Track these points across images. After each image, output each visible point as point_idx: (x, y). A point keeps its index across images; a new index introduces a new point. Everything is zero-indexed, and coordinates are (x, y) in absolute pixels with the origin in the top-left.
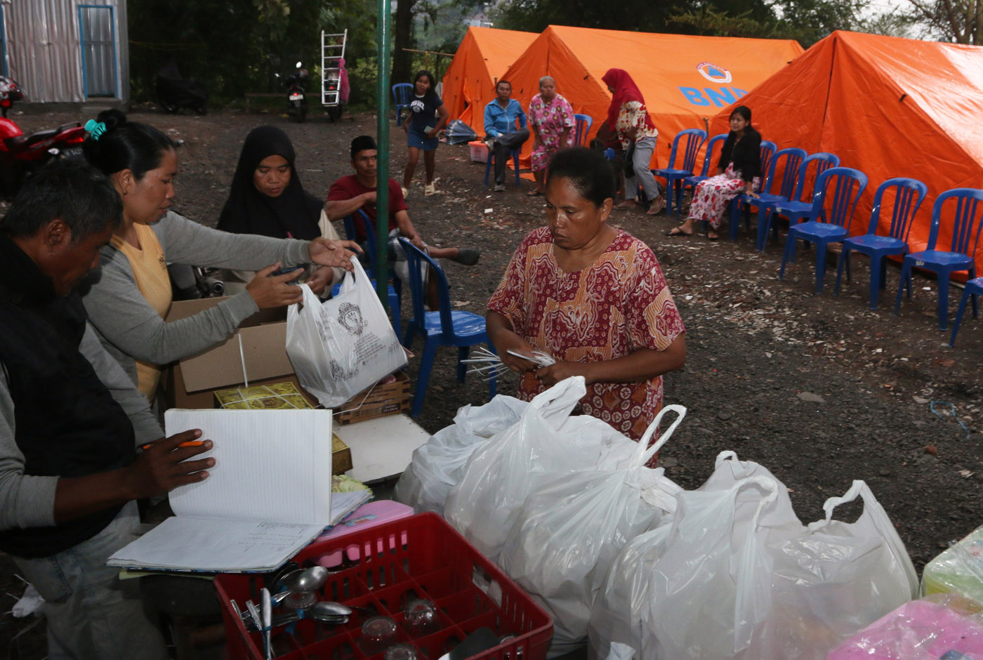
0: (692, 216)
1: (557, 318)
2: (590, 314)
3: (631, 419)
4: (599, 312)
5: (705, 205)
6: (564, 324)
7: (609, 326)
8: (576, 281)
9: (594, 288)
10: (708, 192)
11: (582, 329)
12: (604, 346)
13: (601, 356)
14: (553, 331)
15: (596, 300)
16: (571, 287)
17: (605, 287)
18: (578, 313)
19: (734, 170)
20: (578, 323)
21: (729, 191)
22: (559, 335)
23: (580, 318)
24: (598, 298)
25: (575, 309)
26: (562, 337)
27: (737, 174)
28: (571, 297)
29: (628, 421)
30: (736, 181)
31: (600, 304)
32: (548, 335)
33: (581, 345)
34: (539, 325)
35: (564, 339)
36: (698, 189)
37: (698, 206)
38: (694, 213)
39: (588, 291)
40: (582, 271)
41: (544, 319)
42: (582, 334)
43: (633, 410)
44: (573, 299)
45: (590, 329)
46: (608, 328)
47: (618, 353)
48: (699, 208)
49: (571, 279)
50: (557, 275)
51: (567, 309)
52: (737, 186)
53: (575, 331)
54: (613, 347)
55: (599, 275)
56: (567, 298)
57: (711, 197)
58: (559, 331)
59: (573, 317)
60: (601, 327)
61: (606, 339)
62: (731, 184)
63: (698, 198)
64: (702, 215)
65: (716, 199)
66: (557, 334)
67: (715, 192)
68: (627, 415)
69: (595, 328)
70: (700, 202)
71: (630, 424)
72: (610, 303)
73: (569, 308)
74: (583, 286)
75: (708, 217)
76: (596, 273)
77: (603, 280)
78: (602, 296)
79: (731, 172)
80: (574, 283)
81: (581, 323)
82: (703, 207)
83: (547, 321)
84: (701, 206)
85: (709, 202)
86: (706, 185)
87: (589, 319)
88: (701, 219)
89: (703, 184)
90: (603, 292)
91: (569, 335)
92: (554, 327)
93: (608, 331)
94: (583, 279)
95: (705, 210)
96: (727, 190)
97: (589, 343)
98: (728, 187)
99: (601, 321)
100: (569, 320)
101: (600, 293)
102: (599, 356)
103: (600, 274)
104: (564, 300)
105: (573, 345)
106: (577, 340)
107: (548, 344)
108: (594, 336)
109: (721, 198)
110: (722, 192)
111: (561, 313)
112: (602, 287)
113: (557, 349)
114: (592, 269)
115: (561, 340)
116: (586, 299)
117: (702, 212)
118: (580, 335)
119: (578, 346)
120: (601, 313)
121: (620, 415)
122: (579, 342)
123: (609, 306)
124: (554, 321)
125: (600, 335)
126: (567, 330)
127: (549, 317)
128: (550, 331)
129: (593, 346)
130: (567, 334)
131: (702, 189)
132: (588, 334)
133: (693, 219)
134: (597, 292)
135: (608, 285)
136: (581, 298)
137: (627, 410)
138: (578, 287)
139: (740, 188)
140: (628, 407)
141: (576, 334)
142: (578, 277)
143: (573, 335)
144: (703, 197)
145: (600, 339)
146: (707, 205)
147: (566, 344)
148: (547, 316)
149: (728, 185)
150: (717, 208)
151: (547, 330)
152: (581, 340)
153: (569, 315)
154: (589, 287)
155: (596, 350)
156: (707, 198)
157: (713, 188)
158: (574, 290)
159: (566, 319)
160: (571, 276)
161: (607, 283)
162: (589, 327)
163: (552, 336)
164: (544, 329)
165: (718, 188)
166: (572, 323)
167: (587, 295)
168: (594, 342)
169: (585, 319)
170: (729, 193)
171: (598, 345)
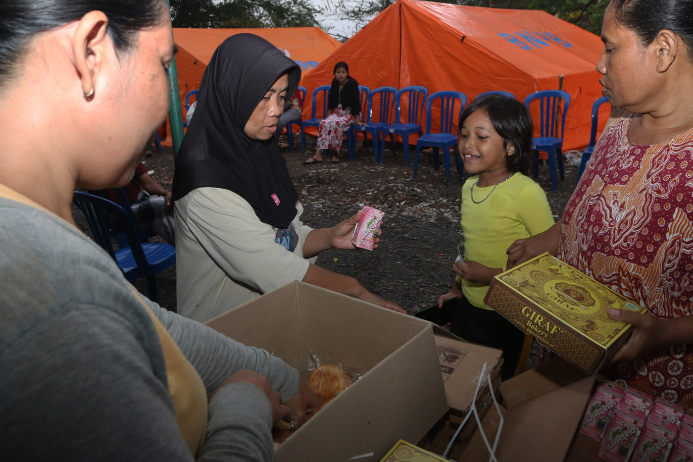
0: (319, 147)
1: (595, 205)
2: (639, 213)
3: (678, 389)
4: (654, 214)
5: (329, 138)
6: (602, 216)
7: (664, 239)
8: (639, 158)
9: (660, 174)
10: (330, 127)
11: (620, 230)
12: (646, 265)
13: (640, 279)
14: (585, 221)
15: (655, 195)
16: (629, 165)
17: (677, 178)
18: (622, 206)
19: (343, 110)
20: (618, 220)
21: (345, 124)
22: (590, 228)
23: (624, 214)
24: (659, 192)
25: (621, 198)
26: (593, 233)
27: (346, 112)
28: (624, 179)
29: (673, 392)
30: (348, 117)
31: (659, 200)
32: (580, 224)
33: (611, 253)
34: (574, 209)
35: (595, 235)
36: (321, 127)
37: (323, 139)
38: (321, 145)
39: (648, 176)
40: (651, 146)
41: (582, 202)
42: (617, 237)
43: (684, 379)
44: (625, 183)
45: (632, 234)
46: (662, 241)
47: (670, 280)
48: (324, 140)
49: (632, 154)
50: (620, 146)
51: (611, 196)
52: (350, 120)
53: (610, 231)
54: (664, 272)
55: (673, 158)
56: (618, 180)
57: (333, 131)
58: (592, 223)
59: (615, 209)
60: (650, 236)
61: (651, 257)
62: (345, 119)
63: (322, 133)
64: (327, 146)
65: (338, 132)
66: (589, 226)
67: (336, 127)
68: (675, 382)
69: (640, 234)
70: (324, 136)
71: (676, 396)
72: (675, 204)
73: (615, 195)
74: (645, 169)
75: (333, 145)
76: (671, 152)
77: (677, 166)
78: (666, 191)
79: (341, 111)
80: (634, 160)
81: (622, 222)
82: (328, 139)
83: (583, 207)
84: (326, 139)
85: (332, 134)
86: (326, 123)
87: (636, 219)
88: (327, 148)
89: (324, 122)
90: (671, 185)
91: (601, 232)
92: (588, 216)
93: (659, 246)
94: (648, 158)
95: (329, 141)
96: (344, 124)
97: (624, 255)
98: (344, 122)
99: (653, 227)
100: (608, 212)
101: (665, 184)
102: (637, 279)
103: (676, 156)
104: (613, 181)
105: (602, 251)
106: (608, 244)
107: (577, 238)
108: (634, 246)
109: (341, 131)
110: (341, 126)
111: (602, 199)
112: (673, 177)
113: (585, 248)
114: (668, 146)
115: (591, 237)
116: (641, 188)
117: (327, 143)
118: (614, 238)
119: (608, 254)
120: (656, 216)
121: (662, 377)
122: (610, 247)
123: (673, 209)
124: (591, 208)
125: (644, 247)
126: (601, 225)
127: (587, 200)
128: (582, 221)
129: (629, 260)
130: (599, 230)
131: (325, 126)
132: (625, 241)
133: (321, 150)
134: (662, 182)
135: (683, 176)
136: (634, 185)
137: (676, 377)
138: (638, 168)
139: (352, 121)
140: (679, 373)
141: (610, 235)
142: (643, 152)
143: (606, 234)
144: (327, 132)
145: (642, 254)
146: (330, 137)
147: (596, 244)
148: (585, 200)
149: (344, 120)
150: (339, 138)
151: (579, 218)
152: (614, 246)
153: (611, 205)
154: (653, 171)
155: (632, 268)
156: (329, 132)
157: (334, 124)
158: (631, 171)
159: (606, 208)
160: (634, 150)
161: (684, 172)
162: (631, 230)
163: (582, 227)
164: (578, 217)
165: (337, 123)
166: (611, 217)
167: (644, 182)
168: (631, 256)
169: (629, 218)
170: (345, 126)
171: (637, 261)
